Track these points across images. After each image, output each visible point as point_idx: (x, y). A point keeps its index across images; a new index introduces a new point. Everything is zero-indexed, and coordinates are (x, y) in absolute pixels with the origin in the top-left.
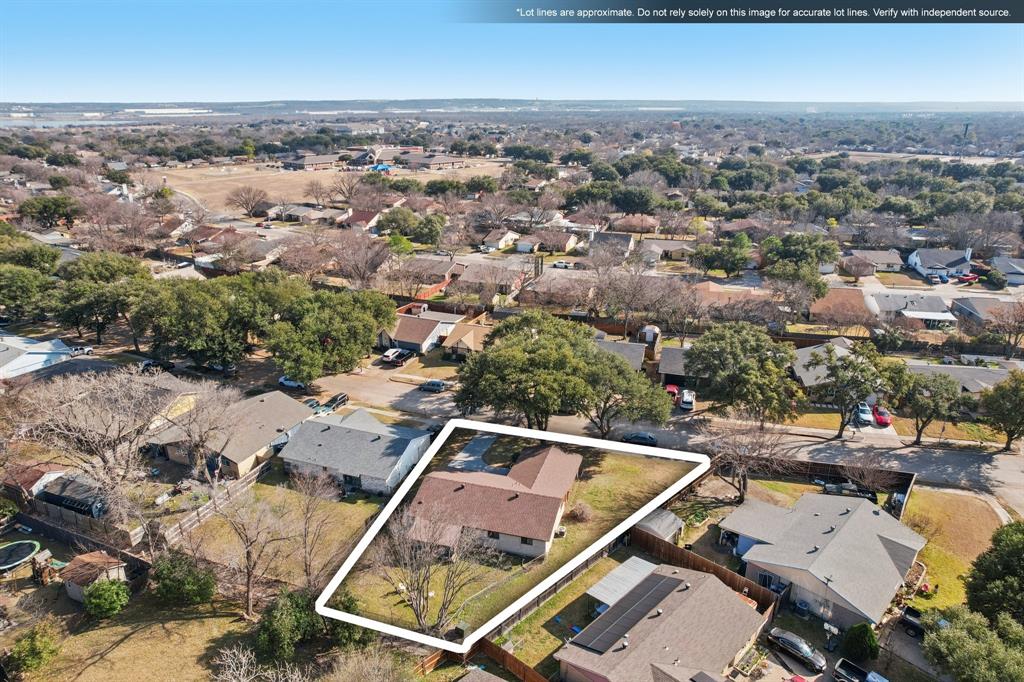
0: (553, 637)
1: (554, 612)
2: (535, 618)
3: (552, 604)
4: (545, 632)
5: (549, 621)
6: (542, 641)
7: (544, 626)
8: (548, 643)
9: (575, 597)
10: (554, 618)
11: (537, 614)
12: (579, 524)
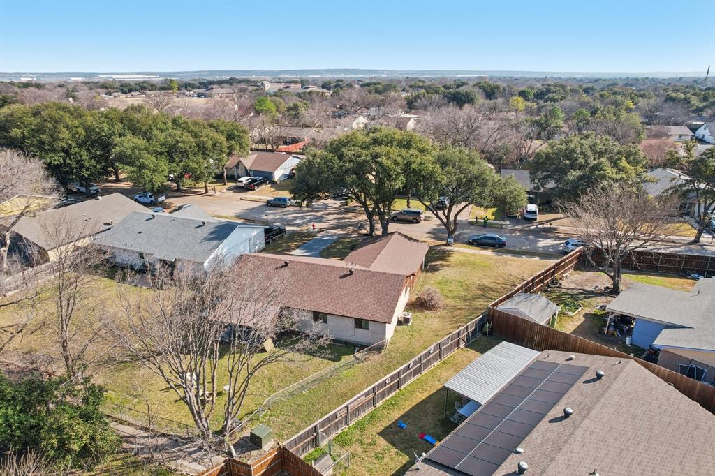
0: (394, 450)
1: (396, 415)
2: (369, 422)
3: (394, 404)
4: (382, 443)
5: (389, 427)
6: (379, 457)
7: (381, 434)
8: (387, 459)
9: (426, 395)
10: (396, 423)
11: (372, 416)
12: (427, 312)
